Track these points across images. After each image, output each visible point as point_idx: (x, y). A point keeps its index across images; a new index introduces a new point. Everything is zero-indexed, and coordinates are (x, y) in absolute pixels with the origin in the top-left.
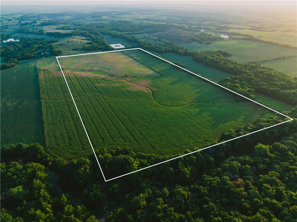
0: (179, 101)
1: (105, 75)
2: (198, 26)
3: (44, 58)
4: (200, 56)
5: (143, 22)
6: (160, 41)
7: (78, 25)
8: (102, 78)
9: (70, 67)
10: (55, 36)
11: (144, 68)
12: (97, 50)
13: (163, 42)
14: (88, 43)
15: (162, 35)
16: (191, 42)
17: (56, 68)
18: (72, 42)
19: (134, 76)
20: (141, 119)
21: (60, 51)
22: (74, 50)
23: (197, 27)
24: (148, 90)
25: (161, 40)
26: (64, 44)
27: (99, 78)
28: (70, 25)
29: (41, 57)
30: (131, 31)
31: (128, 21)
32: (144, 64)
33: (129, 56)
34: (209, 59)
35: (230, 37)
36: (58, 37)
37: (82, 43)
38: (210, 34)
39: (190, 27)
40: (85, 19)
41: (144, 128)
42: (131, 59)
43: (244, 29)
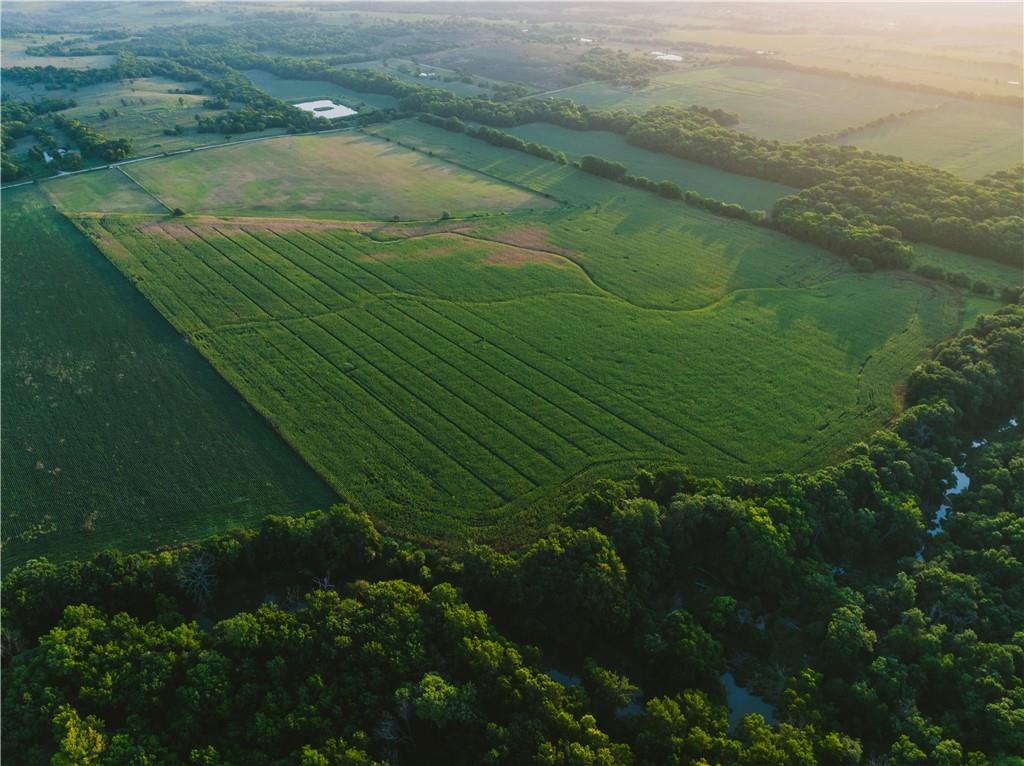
0: (690, 289)
1: (365, 220)
2: (559, 23)
3: (64, 173)
4: (653, 130)
5: (357, 15)
6: (468, 81)
7: (110, 36)
8: (365, 234)
9: (200, 201)
10: (49, 85)
11: (485, 183)
12: (261, 130)
13: (480, 86)
14: (207, 106)
15: (463, 60)
16: (580, 82)
17: (145, 211)
18: (143, 102)
19: (475, 216)
20: (617, 365)
21: (122, 141)
22: (167, 133)
23: (556, 27)
24: (561, 262)
25: (467, 77)
26: (116, 114)
27: (351, 233)
28: (78, 36)
29: (51, 170)
30: (335, 51)
31: (300, 15)
32: (476, 170)
33: (399, 144)
34: (687, 138)
35: (686, 59)
36: (64, 87)
37: (185, 106)
38: (620, 51)
39: (536, 28)
40: (116, 12)
41: (652, 392)
42: (414, 156)
43: (708, 28)
